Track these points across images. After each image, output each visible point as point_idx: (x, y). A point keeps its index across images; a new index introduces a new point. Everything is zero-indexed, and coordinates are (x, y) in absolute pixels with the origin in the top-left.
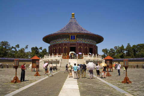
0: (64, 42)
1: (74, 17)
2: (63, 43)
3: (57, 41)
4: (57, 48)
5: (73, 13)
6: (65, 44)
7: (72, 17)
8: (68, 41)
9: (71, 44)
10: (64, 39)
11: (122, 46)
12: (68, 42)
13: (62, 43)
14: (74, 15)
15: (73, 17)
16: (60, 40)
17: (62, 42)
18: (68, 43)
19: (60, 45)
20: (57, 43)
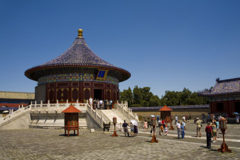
0: (85, 80)
1: (82, 36)
2: (83, 82)
3: (71, 77)
4: (70, 90)
5: (81, 30)
6: (87, 84)
7: (79, 35)
8: (91, 78)
9: (96, 85)
10: (85, 75)
11: (129, 88)
12: (92, 80)
13: (80, 82)
14: (81, 32)
15: (80, 37)
16: (77, 75)
17: (81, 79)
18: (91, 82)
19: (75, 84)
20: (71, 80)
